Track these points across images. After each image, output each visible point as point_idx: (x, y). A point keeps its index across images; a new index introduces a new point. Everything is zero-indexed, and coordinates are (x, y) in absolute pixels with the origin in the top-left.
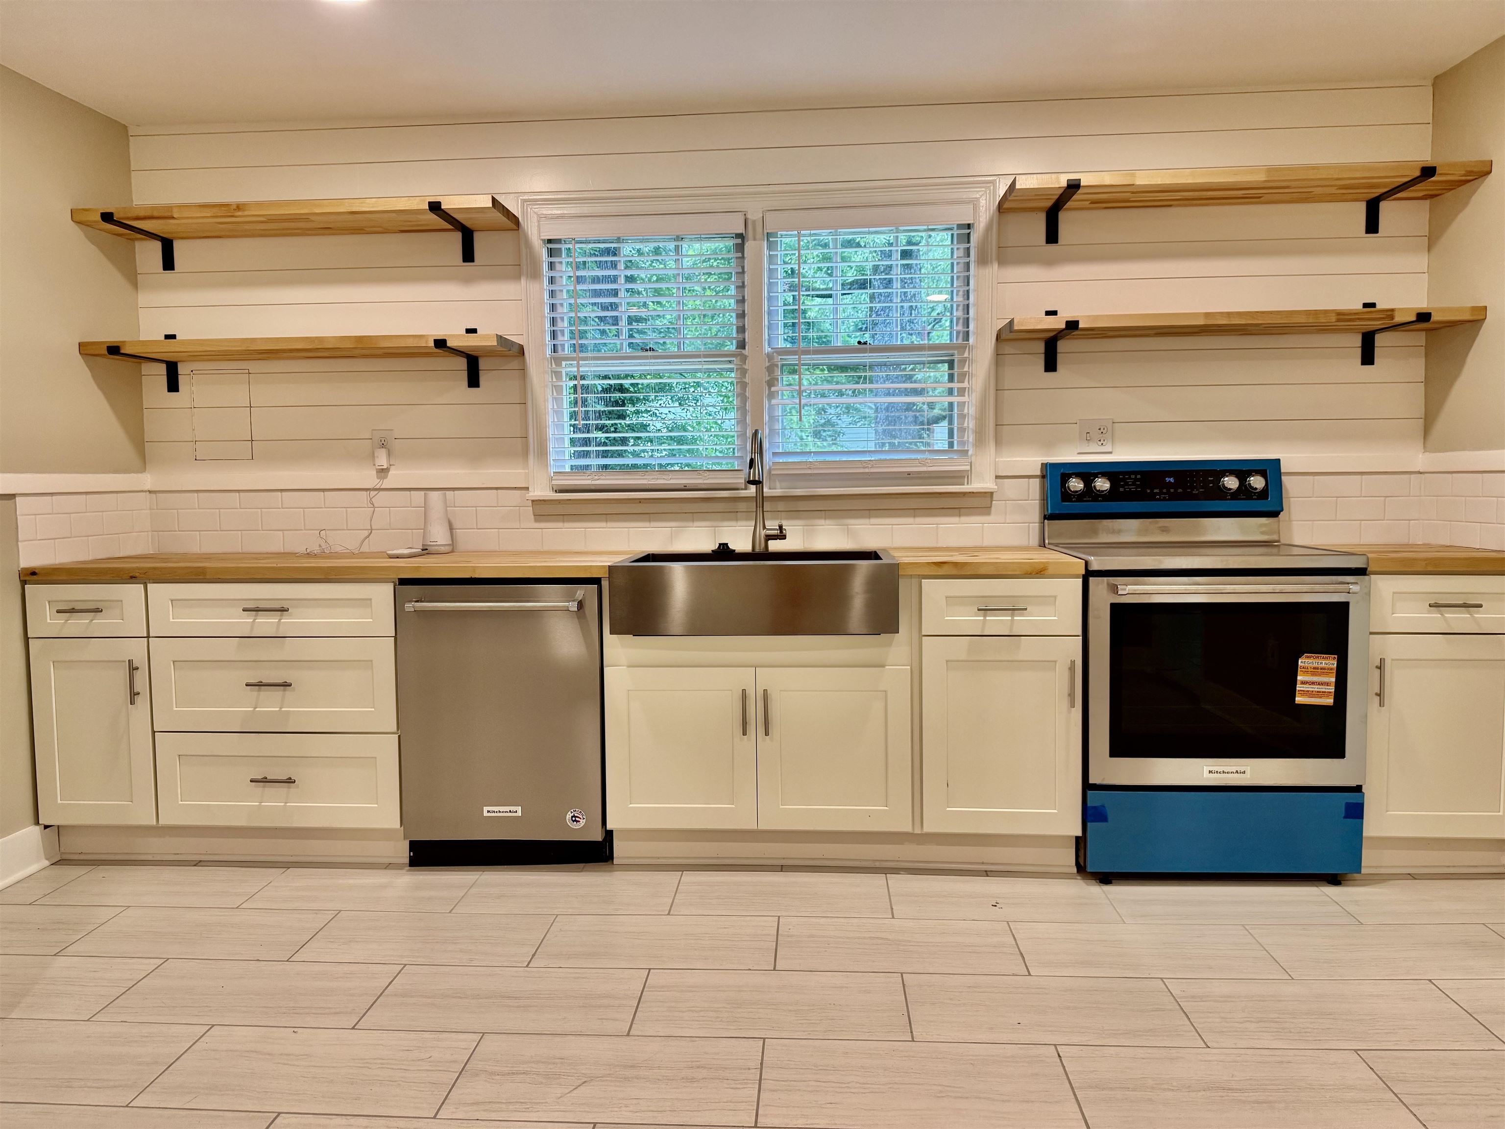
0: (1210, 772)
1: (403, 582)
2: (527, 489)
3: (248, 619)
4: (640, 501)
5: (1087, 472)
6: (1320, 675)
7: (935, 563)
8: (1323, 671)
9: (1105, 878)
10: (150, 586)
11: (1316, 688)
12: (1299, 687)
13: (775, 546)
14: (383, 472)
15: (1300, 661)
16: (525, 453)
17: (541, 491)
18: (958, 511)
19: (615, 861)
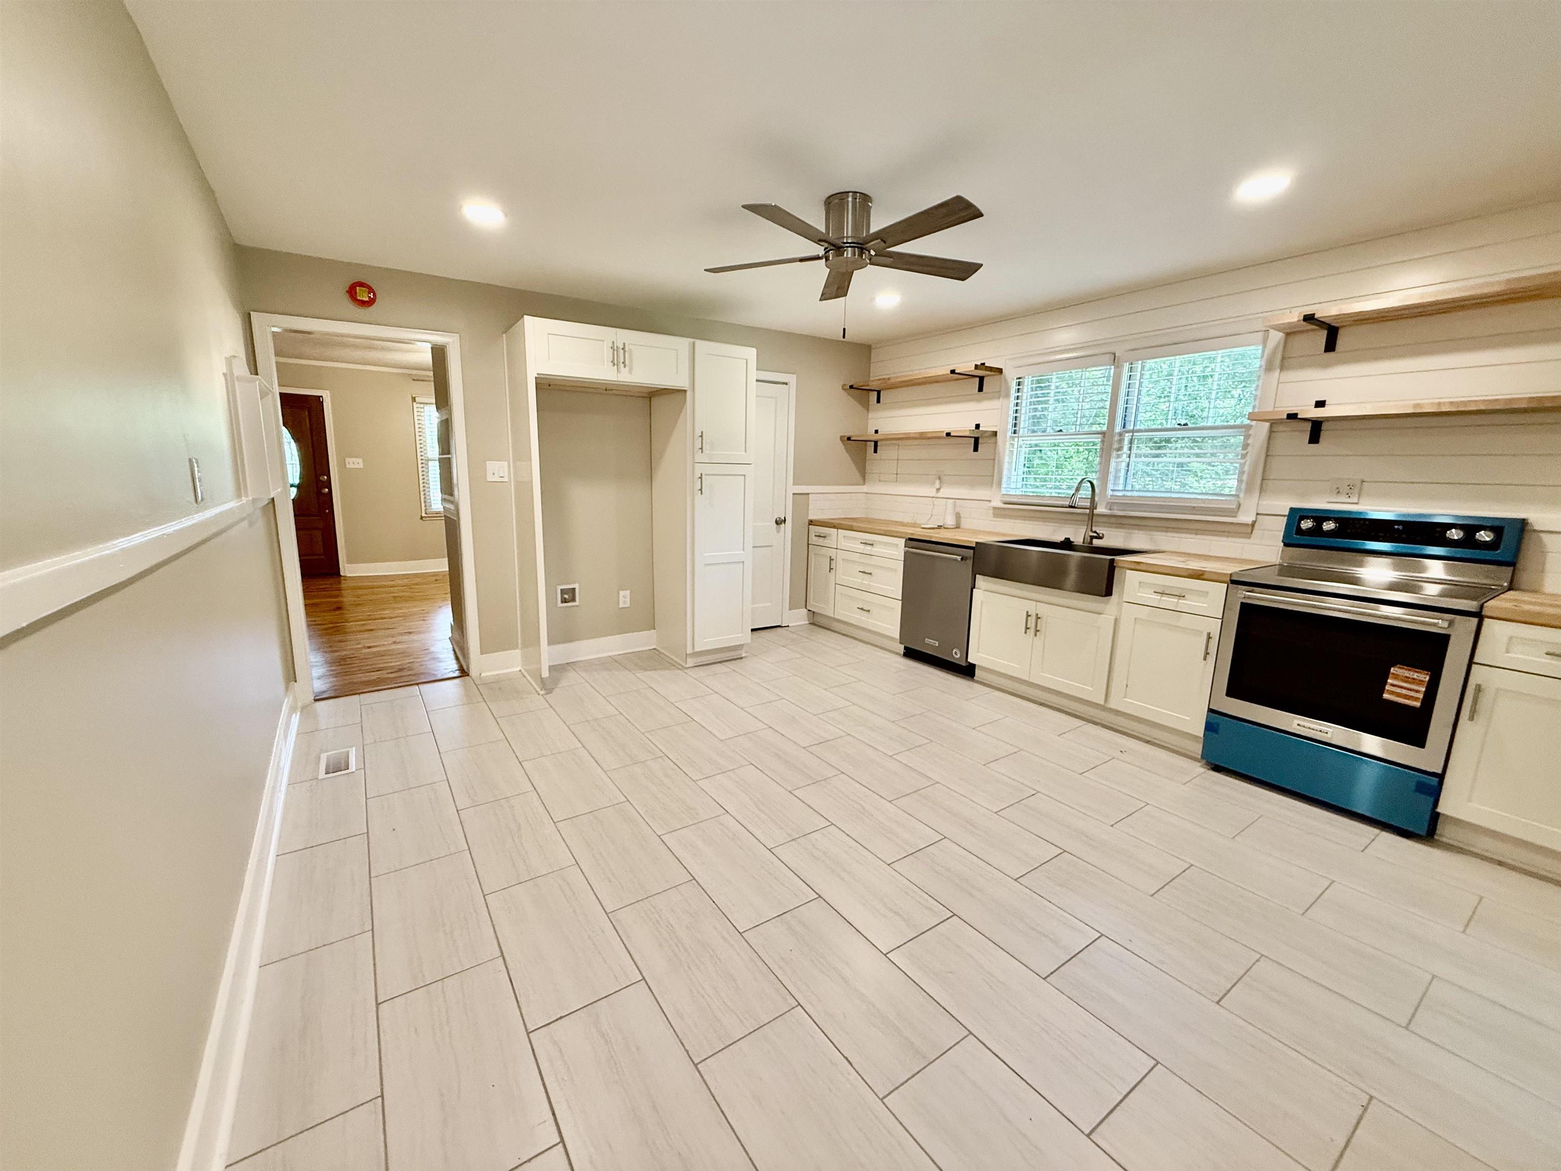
0: (1298, 725)
1: (910, 539)
2: (990, 501)
3: (862, 546)
4: (1040, 511)
5: (1320, 517)
6: (1410, 683)
7: (1135, 562)
8: (1420, 682)
9: (1217, 768)
10: (839, 530)
11: (1404, 692)
12: (1387, 687)
13: (1096, 542)
14: (938, 490)
15: (1392, 669)
16: (992, 485)
17: (998, 503)
18: (1229, 534)
19: (975, 678)
